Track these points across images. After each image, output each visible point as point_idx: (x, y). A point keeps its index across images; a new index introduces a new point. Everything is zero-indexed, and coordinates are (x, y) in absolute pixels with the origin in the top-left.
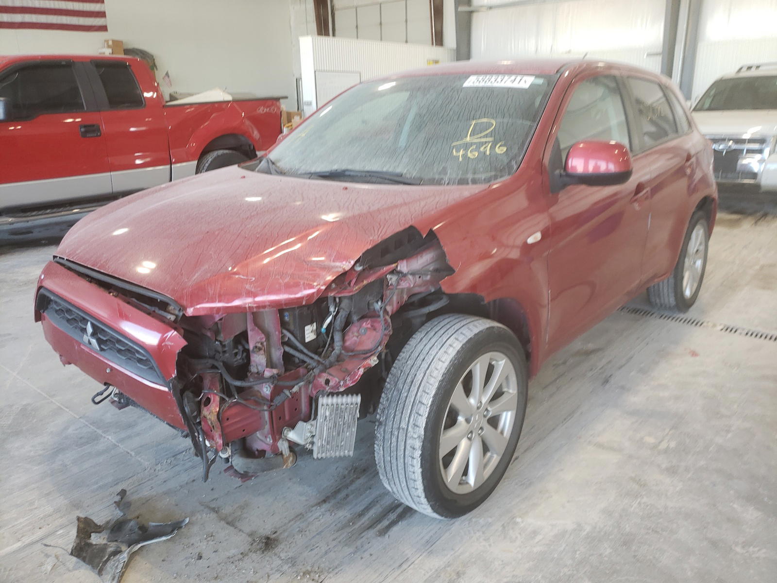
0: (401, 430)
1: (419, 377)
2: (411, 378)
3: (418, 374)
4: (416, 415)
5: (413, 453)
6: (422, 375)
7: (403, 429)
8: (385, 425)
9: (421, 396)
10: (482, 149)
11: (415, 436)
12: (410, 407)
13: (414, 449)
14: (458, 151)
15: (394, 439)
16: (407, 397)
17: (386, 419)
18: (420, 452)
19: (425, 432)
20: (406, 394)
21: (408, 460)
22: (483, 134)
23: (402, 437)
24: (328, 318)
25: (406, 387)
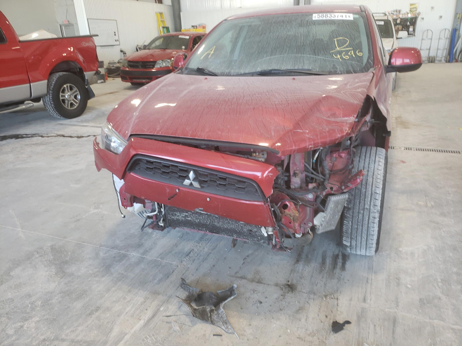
0: (365, 210)
1: (370, 180)
2: (365, 181)
3: (368, 179)
4: (374, 200)
5: (374, 220)
6: (371, 179)
7: (367, 209)
8: (354, 209)
9: (375, 190)
10: (349, 54)
11: (375, 211)
12: (370, 197)
13: (375, 218)
14: (336, 56)
15: (361, 216)
16: (366, 192)
17: (354, 205)
18: (378, 219)
19: (380, 208)
20: (364, 190)
21: (371, 225)
22: (345, 46)
23: (366, 213)
24: (316, 154)
25: (364, 187)
